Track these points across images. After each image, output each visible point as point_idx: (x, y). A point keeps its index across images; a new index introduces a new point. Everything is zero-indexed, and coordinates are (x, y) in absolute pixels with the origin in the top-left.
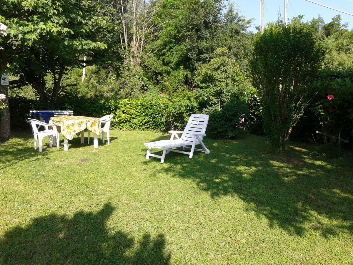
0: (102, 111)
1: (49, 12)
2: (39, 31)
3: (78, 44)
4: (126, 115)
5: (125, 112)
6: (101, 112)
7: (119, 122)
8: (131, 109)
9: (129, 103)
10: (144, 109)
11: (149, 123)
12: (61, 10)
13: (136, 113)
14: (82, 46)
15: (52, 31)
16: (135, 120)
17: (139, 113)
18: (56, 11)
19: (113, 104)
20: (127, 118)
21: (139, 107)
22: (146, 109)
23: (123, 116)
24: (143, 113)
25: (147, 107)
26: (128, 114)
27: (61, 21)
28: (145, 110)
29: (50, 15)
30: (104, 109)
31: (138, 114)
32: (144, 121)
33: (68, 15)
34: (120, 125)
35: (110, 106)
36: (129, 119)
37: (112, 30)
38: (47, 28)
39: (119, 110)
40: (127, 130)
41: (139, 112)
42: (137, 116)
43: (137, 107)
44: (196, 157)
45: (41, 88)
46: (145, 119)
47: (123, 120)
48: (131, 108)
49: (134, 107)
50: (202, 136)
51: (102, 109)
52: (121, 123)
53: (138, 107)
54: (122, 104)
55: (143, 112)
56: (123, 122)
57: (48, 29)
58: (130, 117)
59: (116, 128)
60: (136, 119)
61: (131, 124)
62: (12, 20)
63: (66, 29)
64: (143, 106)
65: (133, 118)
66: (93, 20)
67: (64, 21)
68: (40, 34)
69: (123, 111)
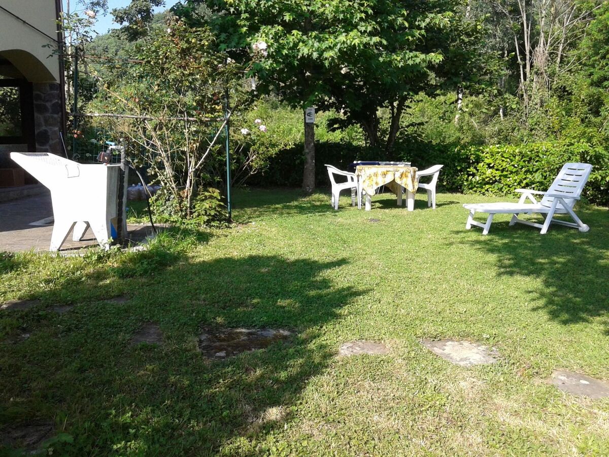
0: (454, 164)
1: (355, 17)
2: (338, 46)
3: (399, 59)
4: (494, 171)
5: (491, 165)
6: (452, 166)
7: (481, 183)
8: (503, 161)
9: (500, 150)
10: (524, 161)
11: (533, 186)
12: (370, 11)
13: (511, 168)
14: (405, 61)
15: (353, 44)
16: (508, 180)
17: (516, 167)
18: (363, 15)
19: (473, 152)
20: (495, 177)
21: (517, 158)
22: (529, 162)
23: (489, 172)
24: (521, 169)
25: (531, 159)
26: (497, 170)
27: (369, 29)
28: (527, 162)
29: (355, 22)
30: (459, 161)
31: (514, 170)
32: (525, 182)
33: (385, 18)
34: (482, 188)
35: (467, 155)
36: (497, 178)
37: (472, 31)
38: (347, 40)
39: (482, 164)
40: (494, 196)
41: (516, 165)
42: (512, 173)
43: (512, 158)
44: (554, 233)
45: (372, 128)
46: (525, 179)
47: (488, 179)
48: (503, 159)
49: (507, 158)
50: (572, 200)
51: (454, 161)
52: (485, 184)
53: (515, 157)
54: (488, 153)
55: (522, 167)
56: (488, 183)
57: (349, 42)
58: (501, 174)
59: (476, 191)
60: (511, 179)
61: (501, 186)
62: (310, 34)
63: (376, 39)
64: (523, 156)
65: (506, 176)
66: (427, 20)
67: (373, 27)
68: (340, 50)
69: (489, 165)
